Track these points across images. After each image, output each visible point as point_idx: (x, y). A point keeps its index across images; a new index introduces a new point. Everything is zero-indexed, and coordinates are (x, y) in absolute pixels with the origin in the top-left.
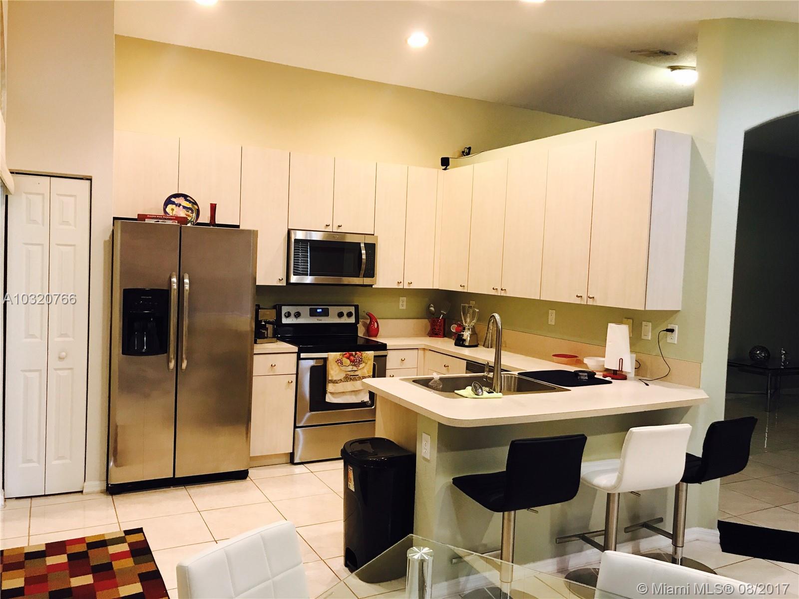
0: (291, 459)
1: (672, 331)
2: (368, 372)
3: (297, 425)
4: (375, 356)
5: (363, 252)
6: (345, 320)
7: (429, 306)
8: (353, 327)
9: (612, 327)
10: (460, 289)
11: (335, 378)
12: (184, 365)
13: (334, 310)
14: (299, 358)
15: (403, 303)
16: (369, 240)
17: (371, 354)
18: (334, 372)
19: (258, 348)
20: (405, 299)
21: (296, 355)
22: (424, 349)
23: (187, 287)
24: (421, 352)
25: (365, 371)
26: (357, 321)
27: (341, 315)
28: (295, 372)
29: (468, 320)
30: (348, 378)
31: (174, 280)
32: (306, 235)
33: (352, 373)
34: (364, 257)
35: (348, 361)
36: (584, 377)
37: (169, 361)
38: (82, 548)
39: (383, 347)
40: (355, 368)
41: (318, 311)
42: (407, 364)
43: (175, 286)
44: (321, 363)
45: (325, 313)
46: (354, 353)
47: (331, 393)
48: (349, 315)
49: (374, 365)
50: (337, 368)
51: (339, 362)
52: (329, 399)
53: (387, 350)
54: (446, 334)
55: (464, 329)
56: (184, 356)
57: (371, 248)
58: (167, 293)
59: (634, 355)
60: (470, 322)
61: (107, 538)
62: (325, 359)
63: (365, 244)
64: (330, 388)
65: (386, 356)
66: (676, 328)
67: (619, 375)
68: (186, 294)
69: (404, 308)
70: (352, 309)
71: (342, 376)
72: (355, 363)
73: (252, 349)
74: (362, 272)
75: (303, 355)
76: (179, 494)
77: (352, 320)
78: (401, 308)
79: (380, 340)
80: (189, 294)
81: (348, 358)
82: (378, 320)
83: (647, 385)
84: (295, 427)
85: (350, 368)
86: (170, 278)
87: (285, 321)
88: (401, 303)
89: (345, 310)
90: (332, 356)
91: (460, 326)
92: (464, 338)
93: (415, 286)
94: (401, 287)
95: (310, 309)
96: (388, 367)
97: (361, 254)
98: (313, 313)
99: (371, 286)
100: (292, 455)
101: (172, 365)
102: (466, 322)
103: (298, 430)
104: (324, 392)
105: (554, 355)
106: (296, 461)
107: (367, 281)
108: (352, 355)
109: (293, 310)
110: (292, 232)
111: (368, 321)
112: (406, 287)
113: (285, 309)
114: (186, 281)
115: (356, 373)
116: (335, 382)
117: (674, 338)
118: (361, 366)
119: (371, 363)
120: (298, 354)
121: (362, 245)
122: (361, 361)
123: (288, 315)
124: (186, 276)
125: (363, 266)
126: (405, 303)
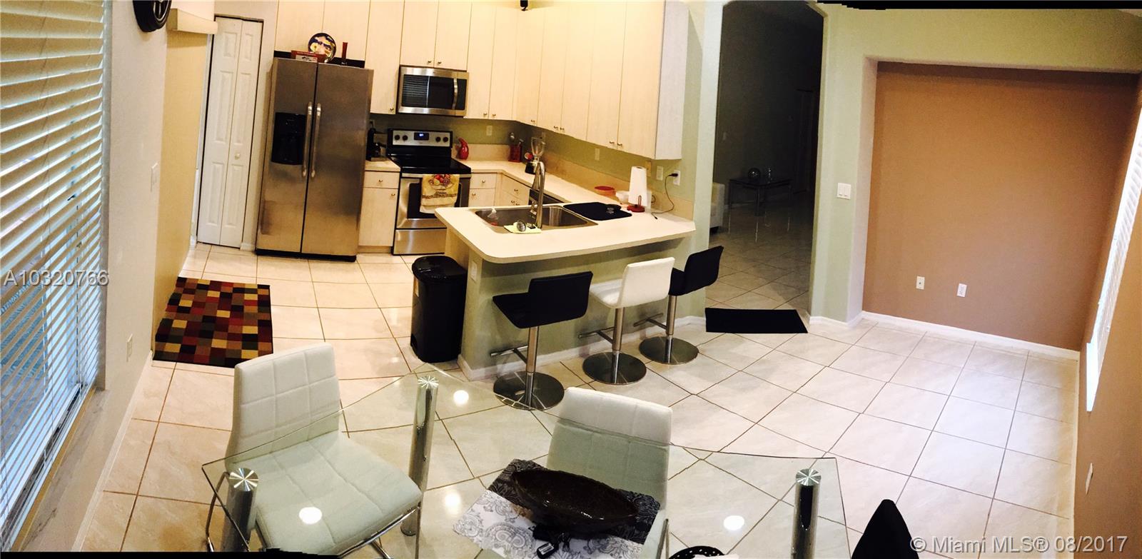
0: (391, 251)
1: (676, 175)
2: (455, 191)
3: (398, 227)
4: (460, 178)
5: (456, 86)
6: (442, 144)
7: (510, 135)
8: (448, 150)
9: (634, 169)
10: (531, 124)
11: (427, 194)
12: (313, 174)
13: (433, 135)
14: (401, 177)
15: (489, 131)
16: (461, 76)
17: (457, 176)
18: (427, 190)
19: (370, 165)
20: (491, 126)
21: (398, 174)
22: (502, 174)
23: (319, 114)
24: (500, 176)
25: (452, 190)
26: (451, 146)
27: (438, 139)
28: (397, 187)
29: (537, 152)
30: (437, 195)
31: (310, 108)
32: (423, 71)
33: (441, 191)
34: (456, 91)
35: (438, 182)
36: (611, 211)
37: (303, 171)
38: (229, 290)
39: (468, 170)
40: (444, 188)
41: (421, 135)
42: (487, 185)
43: (310, 113)
44: (418, 182)
45: (426, 138)
46: (443, 175)
47: (424, 206)
48: (445, 140)
49: (460, 185)
50: (430, 186)
51: (431, 182)
52: (422, 210)
53: (470, 173)
54: (521, 160)
55: (533, 159)
56: (313, 168)
57: (463, 84)
58: (305, 117)
59: (651, 193)
60: (539, 153)
61: (246, 287)
62: (421, 179)
63: (458, 80)
64: (424, 201)
65: (470, 178)
66: (679, 173)
67: (638, 208)
68: (318, 119)
69: (491, 134)
70: (448, 135)
71: (433, 193)
72: (445, 183)
73: (364, 166)
74: (454, 105)
75: (404, 175)
76: (303, 265)
77: (447, 144)
78: (488, 134)
79: (467, 164)
80: (321, 120)
81: (439, 179)
82: (468, 145)
83: (656, 218)
84: (396, 229)
85: (440, 187)
86: (307, 106)
87: (395, 143)
88: (488, 130)
89: (442, 135)
90: (426, 177)
91: (531, 154)
92: (534, 165)
93: (498, 118)
94: (486, 118)
95: (415, 134)
96: (471, 186)
97: (453, 89)
98: (417, 137)
99: (462, 117)
100: (392, 248)
101: (305, 173)
102: (535, 152)
103: (397, 231)
104: (419, 205)
105: (597, 188)
106: (395, 253)
107: (458, 113)
108: (442, 177)
109: (401, 133)
110: (402, 68)
111: (460, 146)
112: (490, 118)
113: (395, 133)
114: (319, 109)
115: (445, 191)
116: (427, 197)
117: (677, 181)
118: (449, 186)
119: (457, 184)
120: (401, 173)
121: (455, 81)
122: (449, 182)
123: (397, 138)
124: (319, 105)
125: (455, 100)
126: (491, 131)
